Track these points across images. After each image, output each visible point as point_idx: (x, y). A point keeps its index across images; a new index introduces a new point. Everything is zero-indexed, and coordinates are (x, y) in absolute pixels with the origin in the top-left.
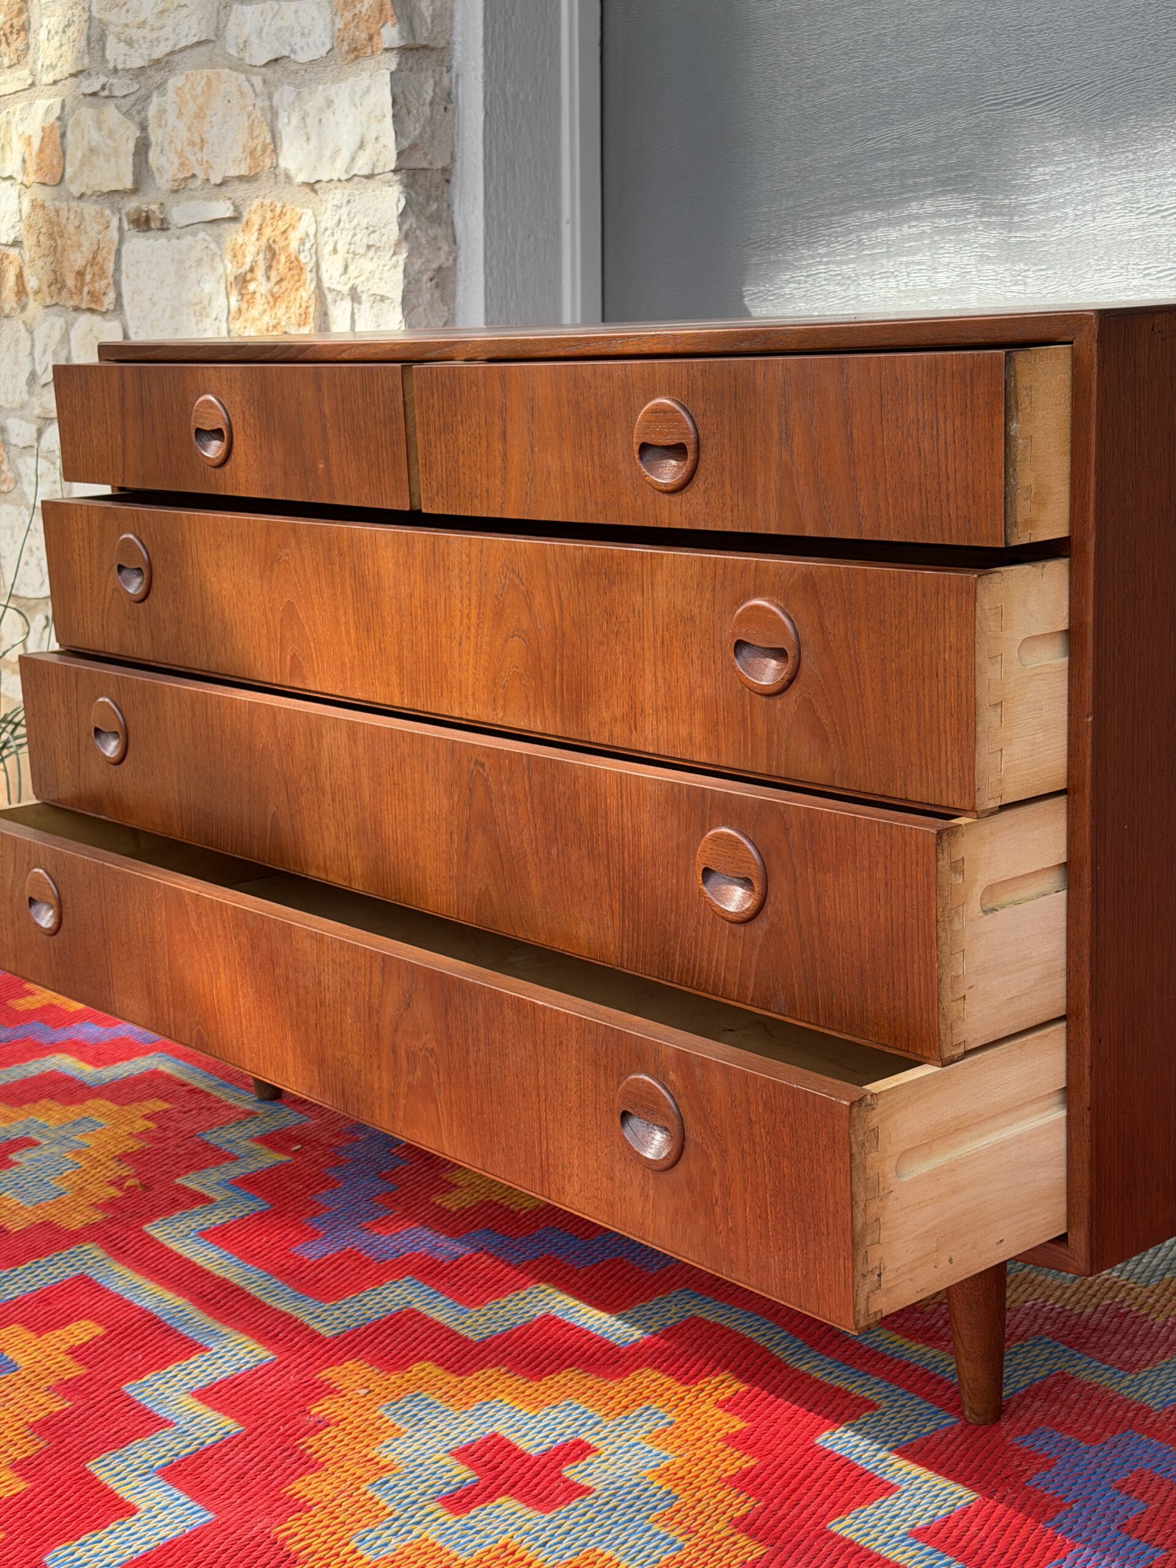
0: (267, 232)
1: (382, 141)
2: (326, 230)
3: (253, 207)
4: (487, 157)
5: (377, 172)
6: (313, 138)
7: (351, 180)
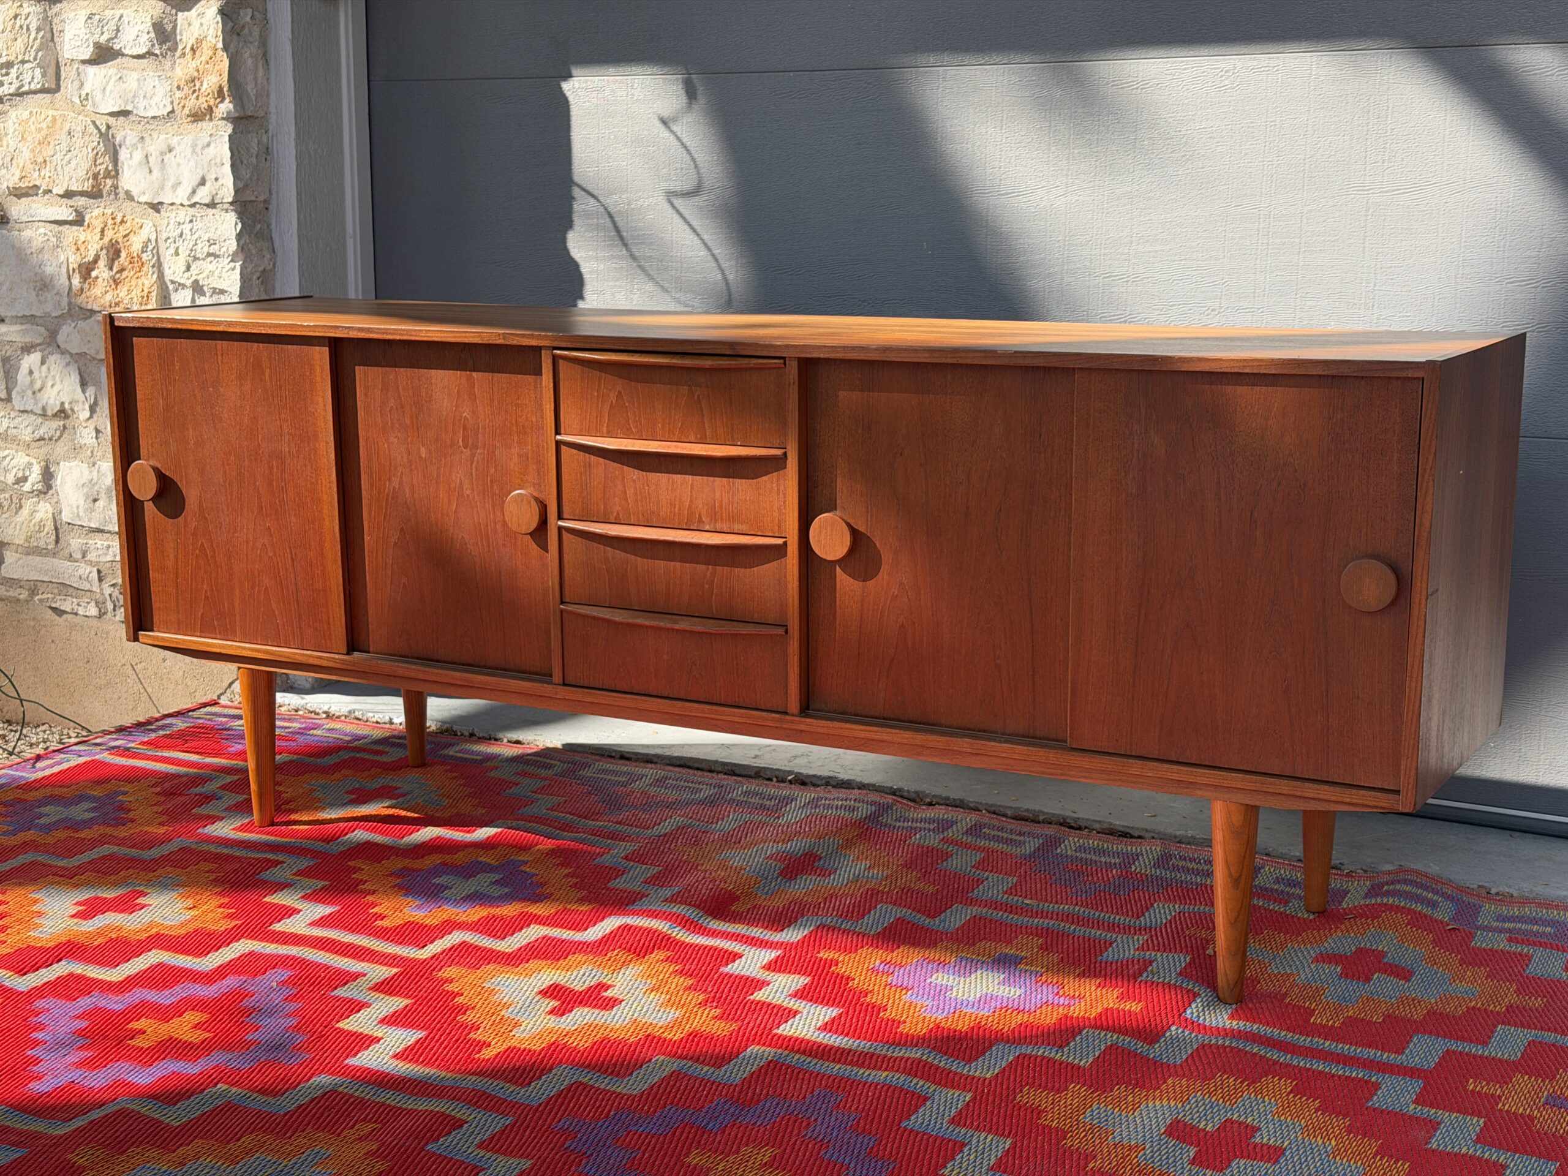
0: (109, 234)
1: (221, 181)
2: (169, 238)
3: (93, 214)
5: (216, 202)
6: (155, 172)
7: (193, 205)
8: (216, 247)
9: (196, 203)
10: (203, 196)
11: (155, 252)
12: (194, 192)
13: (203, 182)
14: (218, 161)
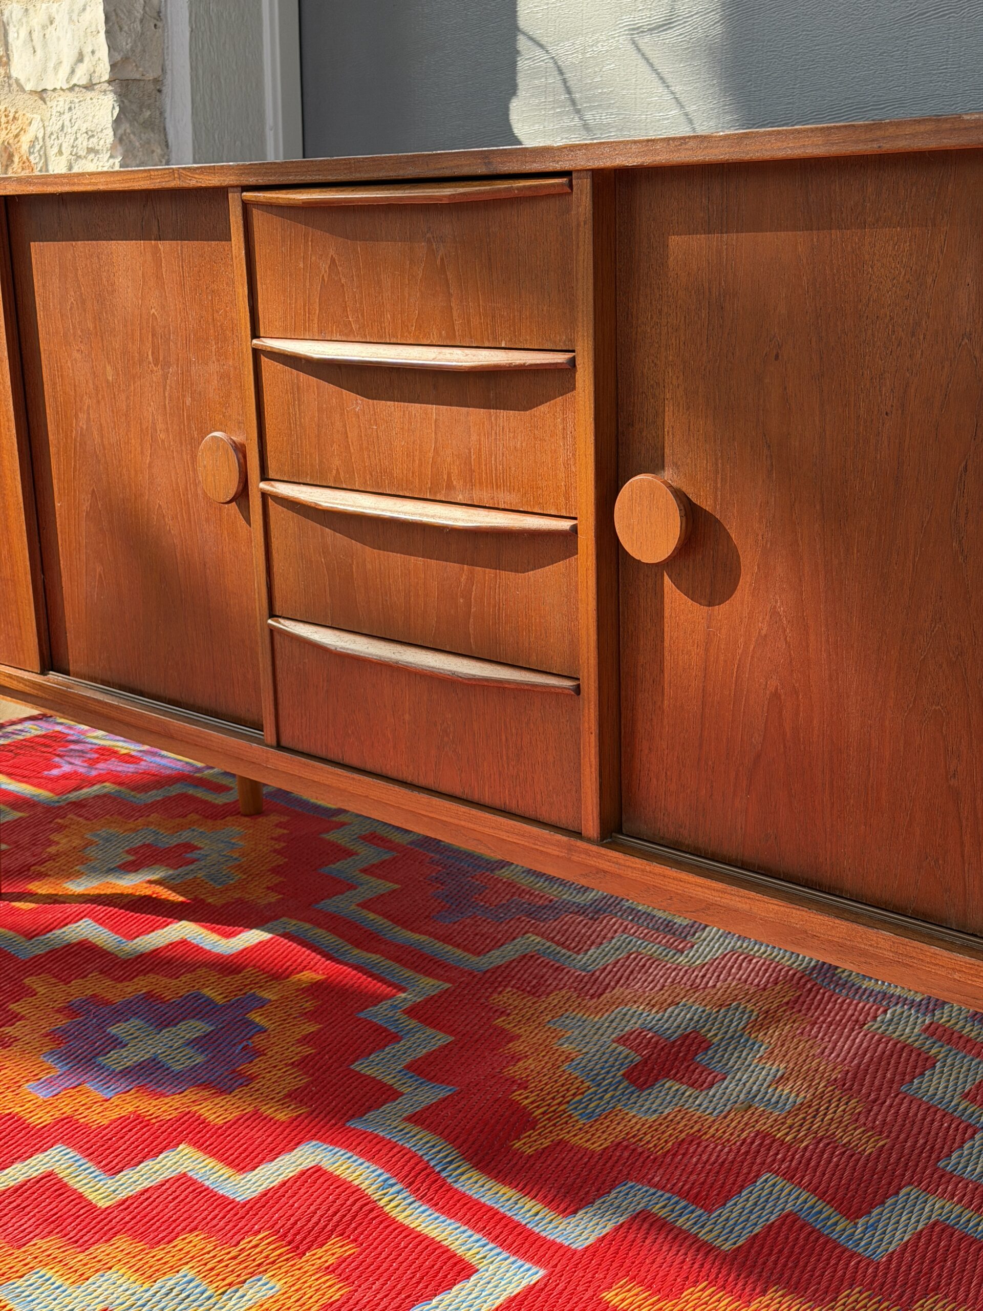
1: (97, 55)
2: (52, 134)
4: (193, 68)
5: (94, 82)
6: (39, 52)
7: (71, 89)
8: (94, 140)
9: (75, 85)
10: (81, 77)
11: (42, 153)
12: (73, 72)
13: (80, 59)
14: (93, 28)
